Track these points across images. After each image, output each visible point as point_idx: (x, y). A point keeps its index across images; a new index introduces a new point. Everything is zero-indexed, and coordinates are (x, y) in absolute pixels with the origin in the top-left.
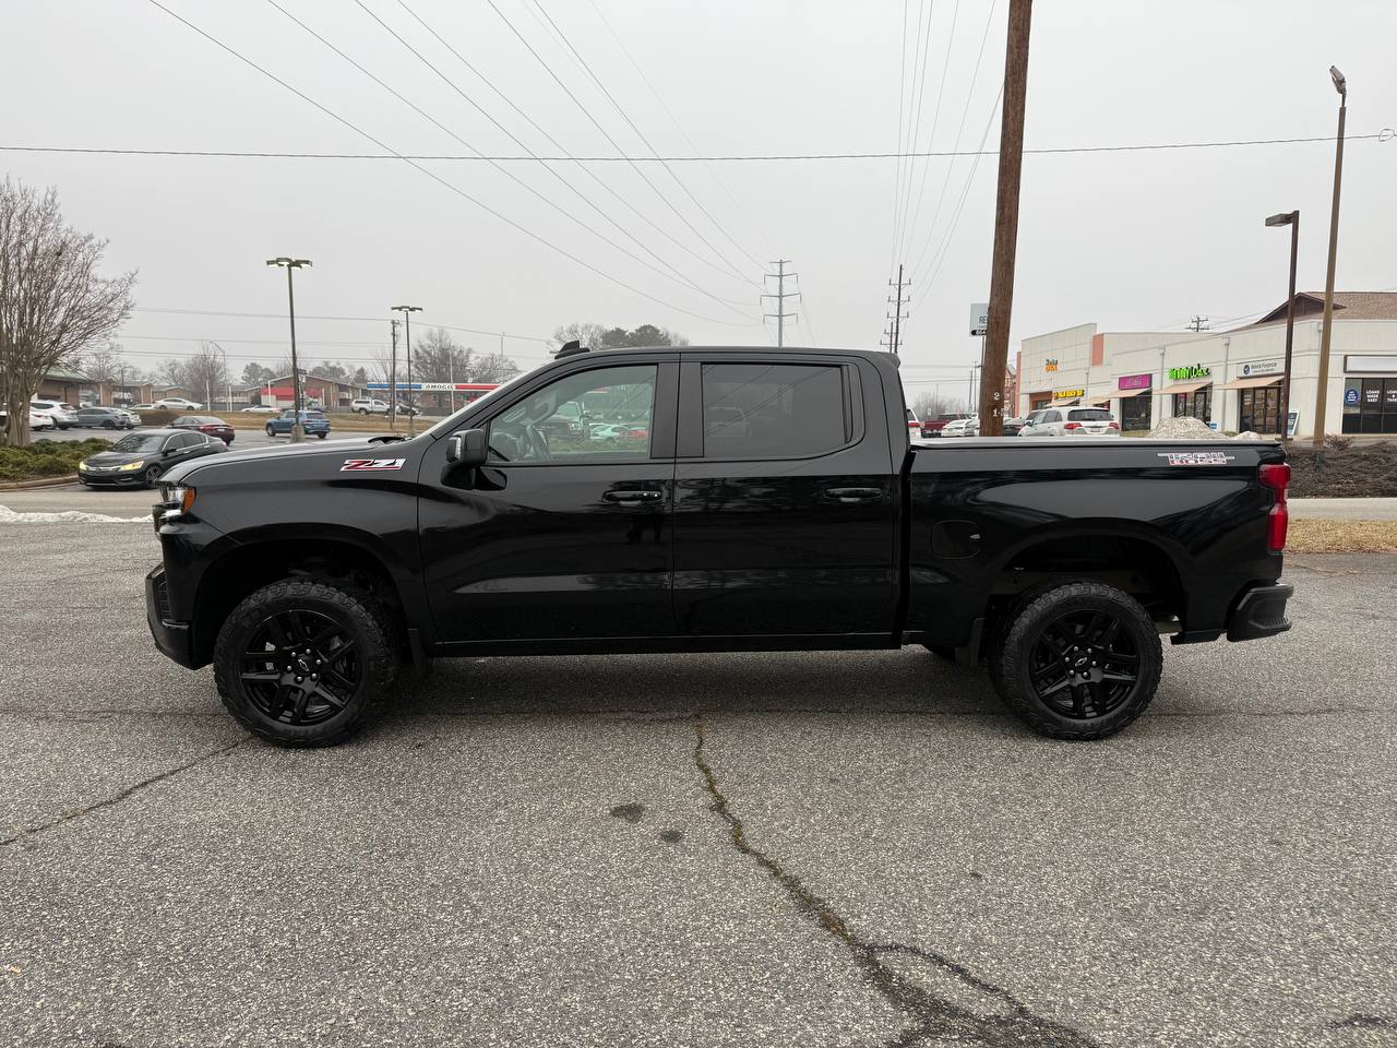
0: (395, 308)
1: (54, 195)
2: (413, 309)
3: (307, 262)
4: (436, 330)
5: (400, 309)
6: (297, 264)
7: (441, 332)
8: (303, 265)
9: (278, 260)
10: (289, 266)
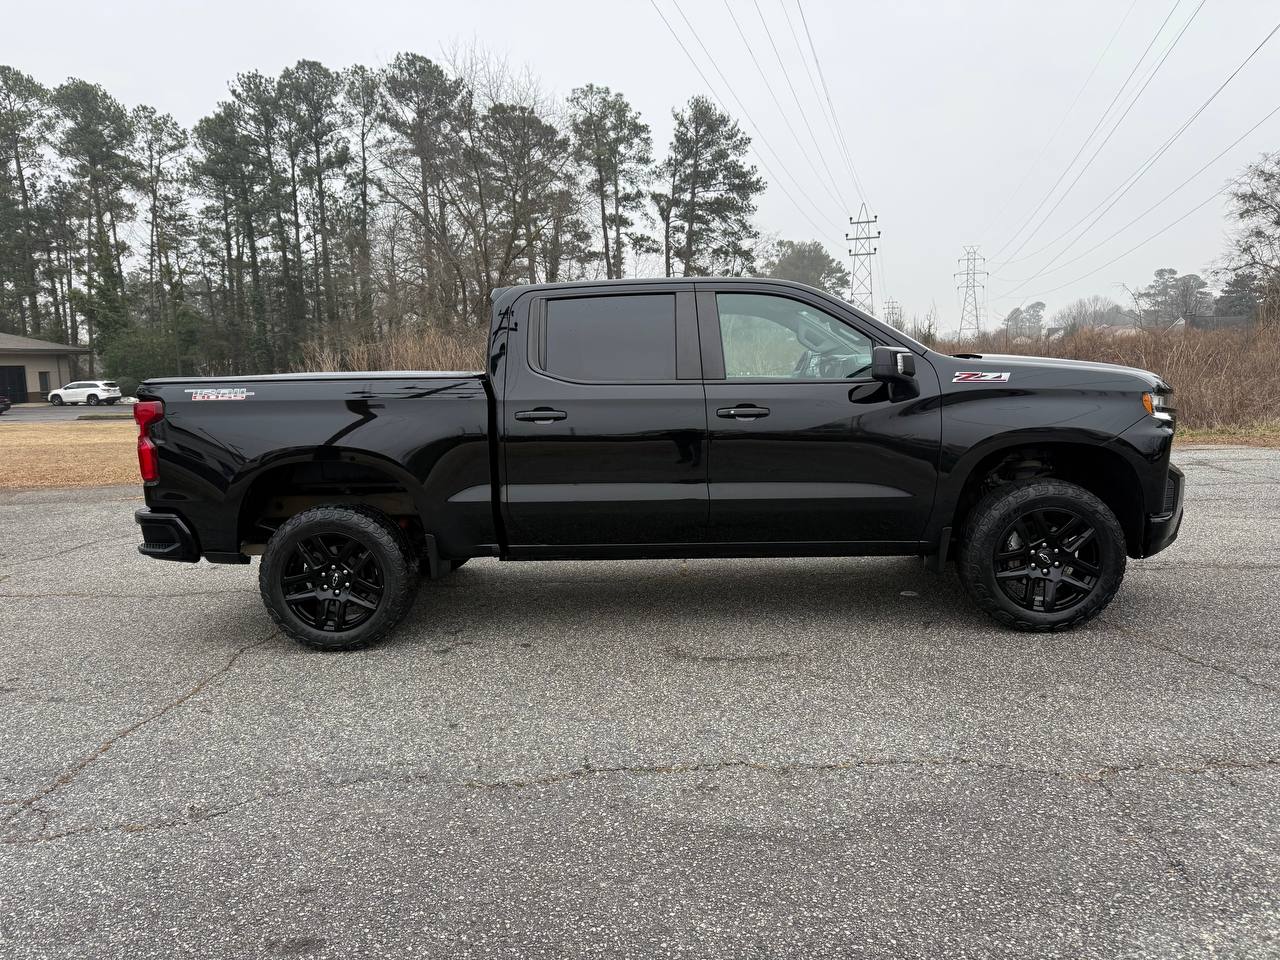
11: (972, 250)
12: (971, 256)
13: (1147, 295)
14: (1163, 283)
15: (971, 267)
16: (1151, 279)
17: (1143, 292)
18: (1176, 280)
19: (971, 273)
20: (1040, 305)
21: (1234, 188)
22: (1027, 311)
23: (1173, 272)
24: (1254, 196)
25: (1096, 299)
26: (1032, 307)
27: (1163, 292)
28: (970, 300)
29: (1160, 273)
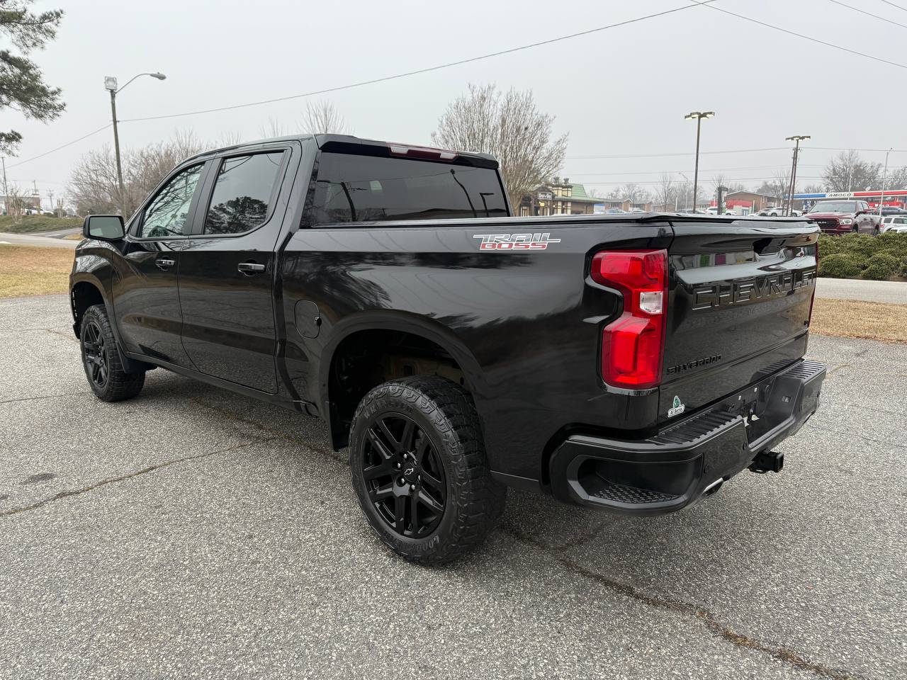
0: (788, 139)
1: (531, 94)
2: (803, 138)
3: (711, 113)
4: (847, 152)
5: (792, 139)
6: (704, 115)
7: (852, 154)
8: (708, 116)
9: (691, 114)
10: (699, 118)
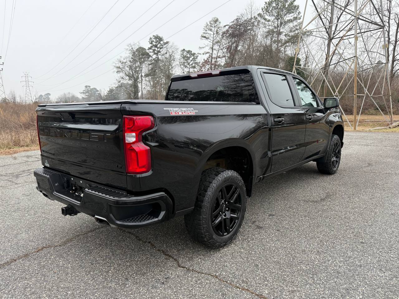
11: (26, 74)
12: (26, 76)
13: (83, 93)
14: (87, 90)
15: (27, 79)
16: (84, 88)
17: (82, 92)
18: (91, 89)
19: (27, 82)
20: (49, 94)
21: (114, 64)
22: (45, 96)
23: (89, 87)
24: (119, 67)
25: (69, 93)
26: (46, 94)
27: (88, 92)
28: (28, 91)
29: (86, 87)
